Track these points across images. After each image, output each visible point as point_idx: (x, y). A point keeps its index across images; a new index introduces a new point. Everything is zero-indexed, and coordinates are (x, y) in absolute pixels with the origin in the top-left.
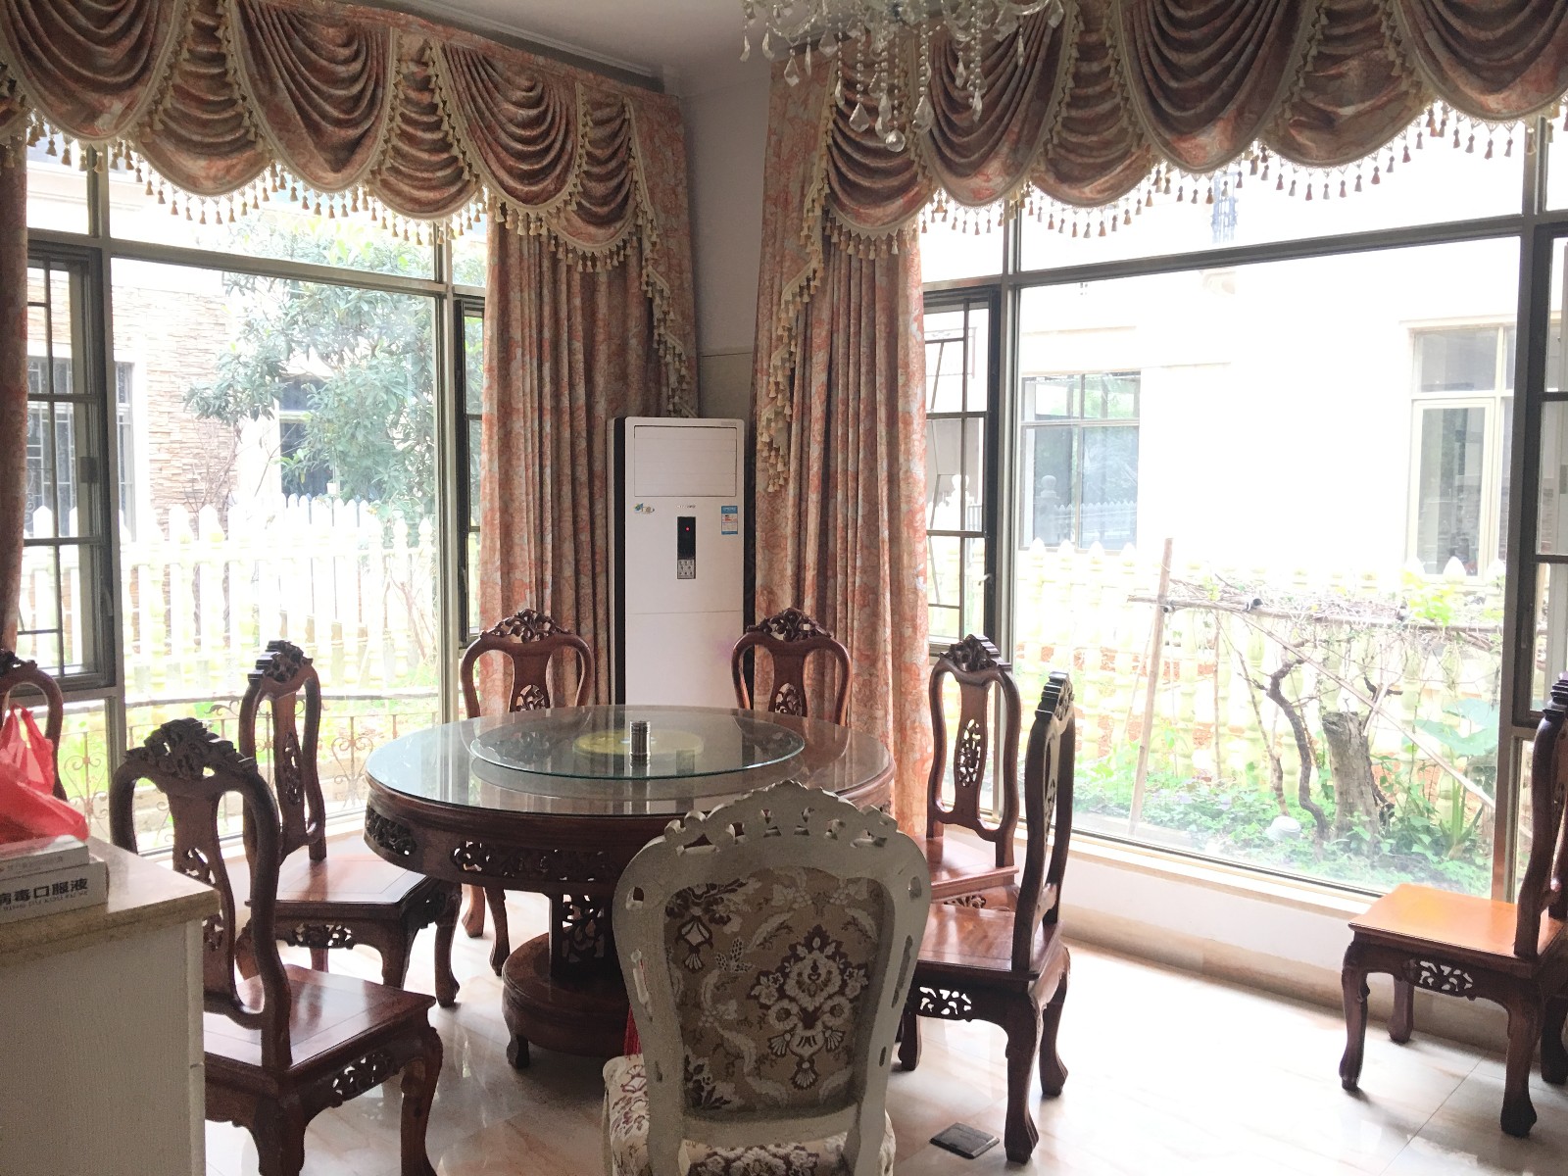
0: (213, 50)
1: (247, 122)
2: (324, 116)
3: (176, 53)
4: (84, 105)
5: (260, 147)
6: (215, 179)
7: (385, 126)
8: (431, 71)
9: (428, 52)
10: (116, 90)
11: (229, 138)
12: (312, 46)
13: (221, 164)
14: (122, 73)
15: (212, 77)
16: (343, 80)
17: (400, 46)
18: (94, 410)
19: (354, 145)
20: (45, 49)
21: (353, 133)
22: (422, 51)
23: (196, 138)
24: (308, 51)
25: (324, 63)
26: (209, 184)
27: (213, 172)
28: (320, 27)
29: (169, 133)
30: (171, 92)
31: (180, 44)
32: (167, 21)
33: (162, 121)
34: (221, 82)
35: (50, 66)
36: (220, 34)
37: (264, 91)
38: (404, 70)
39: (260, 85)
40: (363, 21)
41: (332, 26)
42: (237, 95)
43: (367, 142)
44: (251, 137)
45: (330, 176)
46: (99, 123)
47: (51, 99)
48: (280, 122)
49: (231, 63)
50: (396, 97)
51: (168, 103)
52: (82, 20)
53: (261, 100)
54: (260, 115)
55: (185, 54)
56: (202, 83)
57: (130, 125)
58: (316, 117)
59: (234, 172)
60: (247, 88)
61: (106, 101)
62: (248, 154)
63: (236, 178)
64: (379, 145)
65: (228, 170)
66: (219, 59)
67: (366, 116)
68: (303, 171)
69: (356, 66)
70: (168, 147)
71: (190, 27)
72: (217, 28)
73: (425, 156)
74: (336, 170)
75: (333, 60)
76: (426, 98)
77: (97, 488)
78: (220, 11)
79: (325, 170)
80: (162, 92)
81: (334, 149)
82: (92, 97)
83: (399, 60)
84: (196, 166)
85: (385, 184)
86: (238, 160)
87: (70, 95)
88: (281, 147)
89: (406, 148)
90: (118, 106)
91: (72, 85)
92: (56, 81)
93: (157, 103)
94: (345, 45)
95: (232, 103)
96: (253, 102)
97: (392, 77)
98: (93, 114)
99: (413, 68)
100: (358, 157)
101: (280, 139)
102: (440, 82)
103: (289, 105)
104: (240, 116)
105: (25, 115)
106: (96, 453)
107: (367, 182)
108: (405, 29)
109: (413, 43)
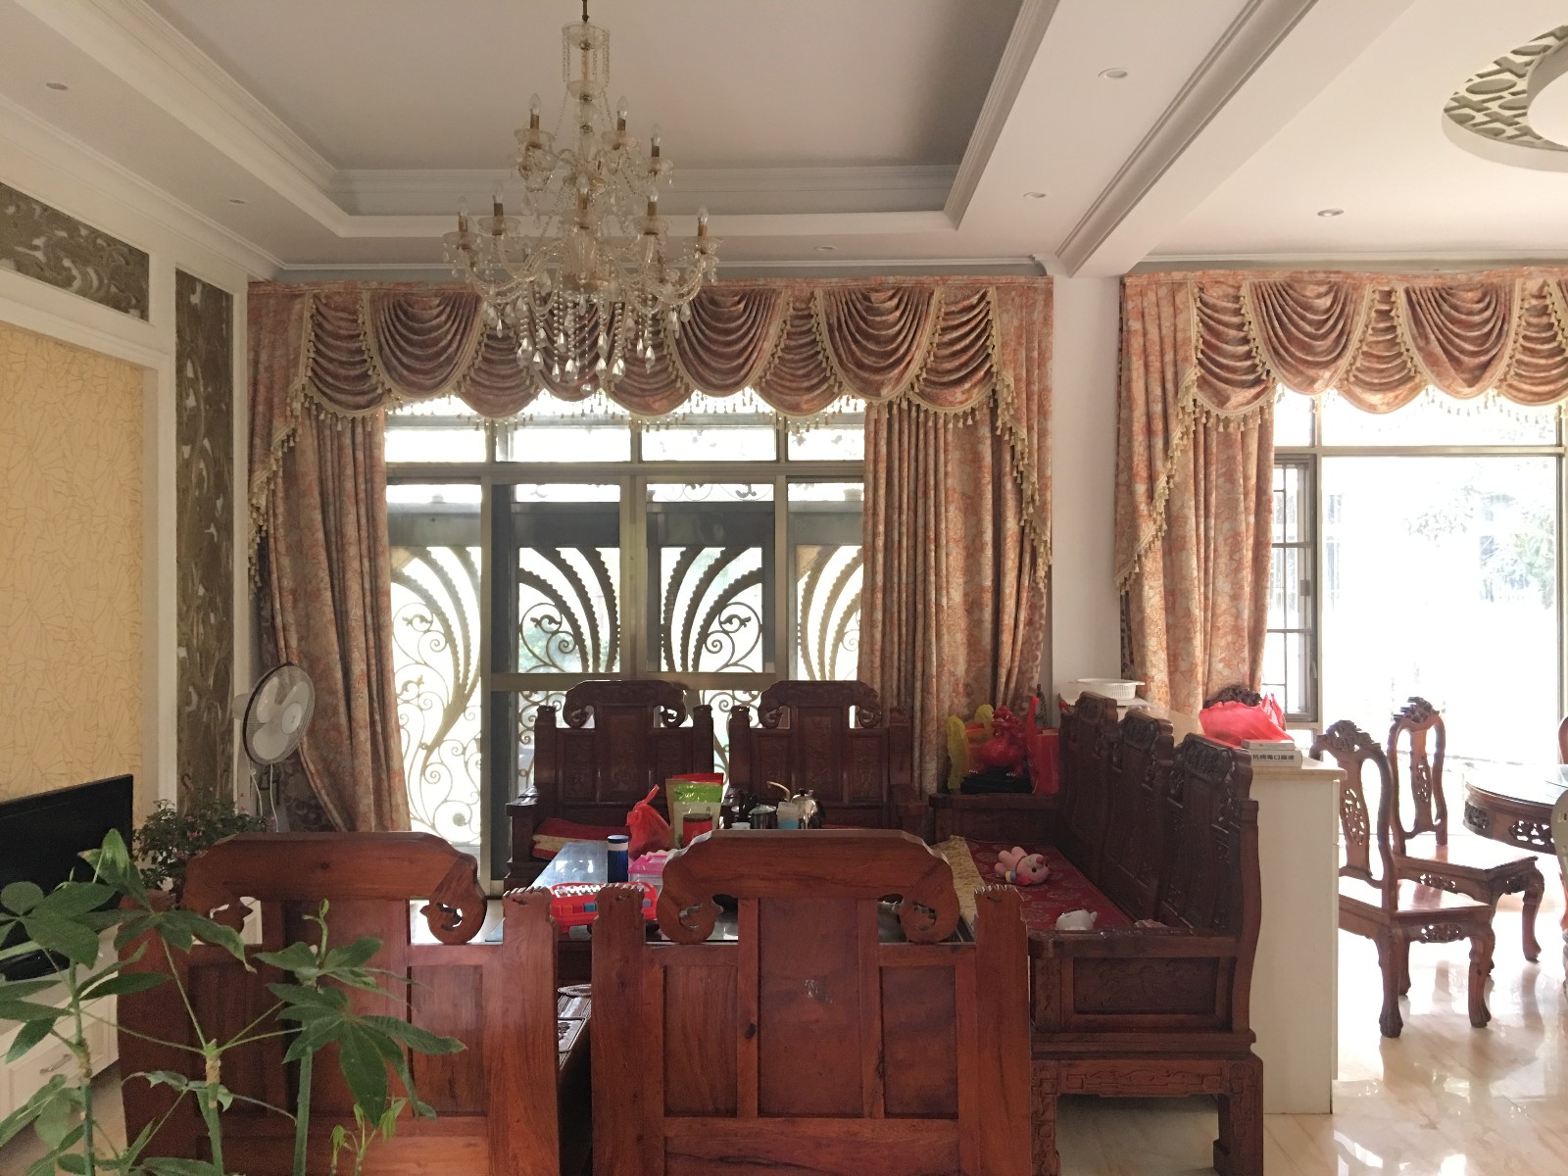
0: (1388, 324)
1: (1409, 365)
2: (1462, 351)
3: (1364, 332)
4: (1308, 377)
5: (1417, 380)
6: (1388, 404)
7: (1510, 347)
8: (1548, 301)
9: (1546, 289)
10: (1326, 365)
11: (1397, 377)
12: (1456, 308)
13: (1391, 395)
14: (1331, 353)
15: (1389, 340)
16: (1479, 324)
17: (1523, 290)
18: (1309, 551)
19: (1485, 366)
20: (1286, 350)
21: (1484, 359)
22: (1541, 288)
23: (1376, 381)
24: (1453, 312)
25: (1463, 317)
26: (1384, 408)
27: (1386, 401)
28: (1461, 293)
29: (1359, 382)
30: (1361, 356)
31: (1367, 326)
32: (1359, 314)
33: (1355, 376)
34: (1393, 343)
35: (1289, 359)
36: (1393, 314)
37: (1422, 343)
38: (1526, 306)
39: (1419, 340)
40: (1495, 281)
41: (1470, 290)
42: (1403, 350)
43: (1494, 362)
44: (1412, 373)
45: (1467, 390)
46: (1317, 386)
47: (1289, 376)
48: (1431, 360)
49: (1399, 331)
50: (1519, 326)
51: (1358, 364)
52: (1308, 328)
53: (1420, 349)
54: (1418, 359)
55: (1370, 331)
56: (1381, 346)
57: (1334, 382)
58: (1457, 353)
59: (1401, 397)
60: (1410, 344)
61: (1321, 373)
62: (1409, 385)
63: (1402, 400)
64: (1506, 360)
65: (1396, 397)
66: (1393, 328)
67: (1495, 344)
68: (1448, 389)
69: (1488, 313)
70: (1358, 391)
71: (1373, 315)
72: (1391, 311)
73: (1543, 362)
74: (1471, 385)
75: (1470, 313)
76: (1544, 320)
77: (1309, 600)
78: (1393, 299)
79: (1461, 386)
80: (1355, 358)
81: (1472, 370)
82: (1312, 372)
83: (1523, 300)
84: (1375, 398)
85: (1510, 386)
86: (1403, 391)
87: (1301, 373)
88: (1433, 376)
89: (1526, 359)
90: (1327, 374)
91: (1301, 367)
92: (1292, 366)
93: (1351, 365)
94: (1479, 302)
95: (1400, 354)
96: (1414, 351)
97: (1516, 312)
98: (1313, 381)
99: (1534, 302)
100: (1488, 374)
101: (1432, 372)
102: (1556, 307)
103: (1438, 350)
104: (1405, 362)
105: (1274, 388)
106: (1309, 578)
107: (1496, 388)
108: (1529, 276)
109: (1533, 286)
